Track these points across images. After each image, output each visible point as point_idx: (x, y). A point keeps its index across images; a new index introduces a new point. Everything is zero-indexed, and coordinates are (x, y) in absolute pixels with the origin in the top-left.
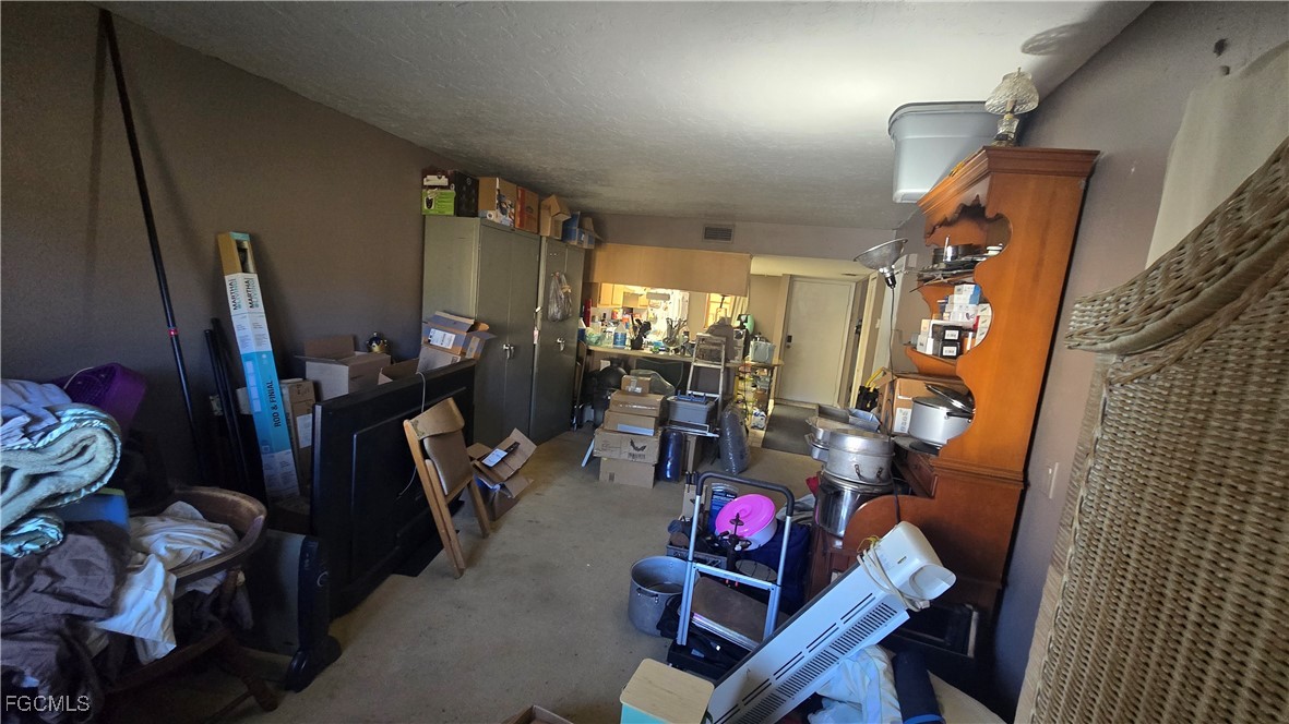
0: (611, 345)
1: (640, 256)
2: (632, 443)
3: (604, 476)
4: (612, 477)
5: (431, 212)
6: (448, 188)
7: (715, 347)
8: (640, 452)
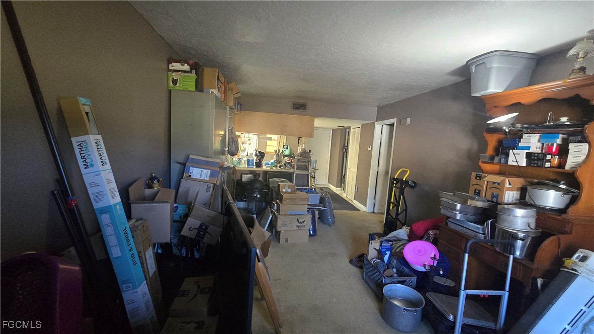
0: (246, 166)
1: (259, 118)
2: (298, 220)
3: (282, 240)
4: (287, 241)
5: (176, 88)
6: (190, 72)
7: (304, 164)
8: (302, 224)
